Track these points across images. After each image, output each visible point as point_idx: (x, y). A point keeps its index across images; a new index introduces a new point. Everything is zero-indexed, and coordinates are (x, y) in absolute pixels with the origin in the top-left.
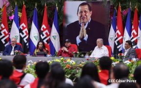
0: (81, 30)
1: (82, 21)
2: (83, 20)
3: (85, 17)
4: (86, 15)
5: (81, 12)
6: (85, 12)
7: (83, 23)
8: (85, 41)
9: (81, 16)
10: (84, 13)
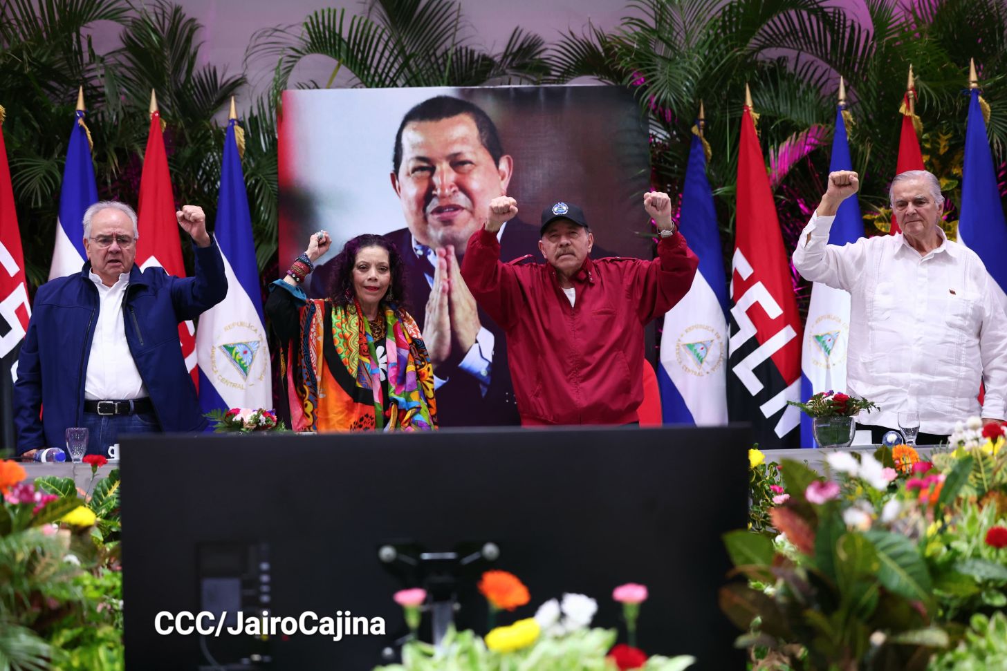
0: (435, 296)
1: (437, 233)
2: (447, 222)
3: (461, 199)
4: (463, 188)
5: (426, 166)
6: (457, 162)
7: (445, 242)
8: (470, 377)
9: (426, 198)
10: (445, 176)
